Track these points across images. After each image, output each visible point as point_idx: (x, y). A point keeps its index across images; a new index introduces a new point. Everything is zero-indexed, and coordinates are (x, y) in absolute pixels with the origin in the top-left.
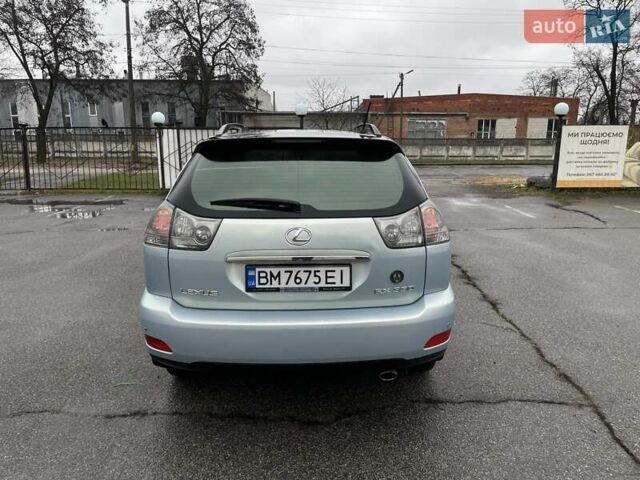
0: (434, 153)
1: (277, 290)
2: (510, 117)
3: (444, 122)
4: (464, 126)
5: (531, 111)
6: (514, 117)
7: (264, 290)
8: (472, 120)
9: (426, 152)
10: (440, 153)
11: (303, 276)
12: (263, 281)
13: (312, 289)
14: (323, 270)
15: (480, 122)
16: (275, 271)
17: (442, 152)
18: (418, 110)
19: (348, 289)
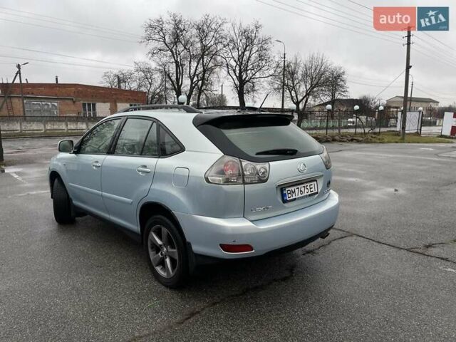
0: (56, 127)
1: (295, 199)
2: (104, 102)
3: (56, 104)
4: (73, 107)
5: (118, 98)
6: (107, 102)
7: (290, 201)
8: (77, 103)
9: (49, 127)
10: (61, 127)
11: (303, 189)
12: (290, 195)
13: (306, 196)
14: (308, 184)
15: (84, 105)
16: (293, 188)
17: (63, 126)
18: (32, 94)
19: (317, 193)
